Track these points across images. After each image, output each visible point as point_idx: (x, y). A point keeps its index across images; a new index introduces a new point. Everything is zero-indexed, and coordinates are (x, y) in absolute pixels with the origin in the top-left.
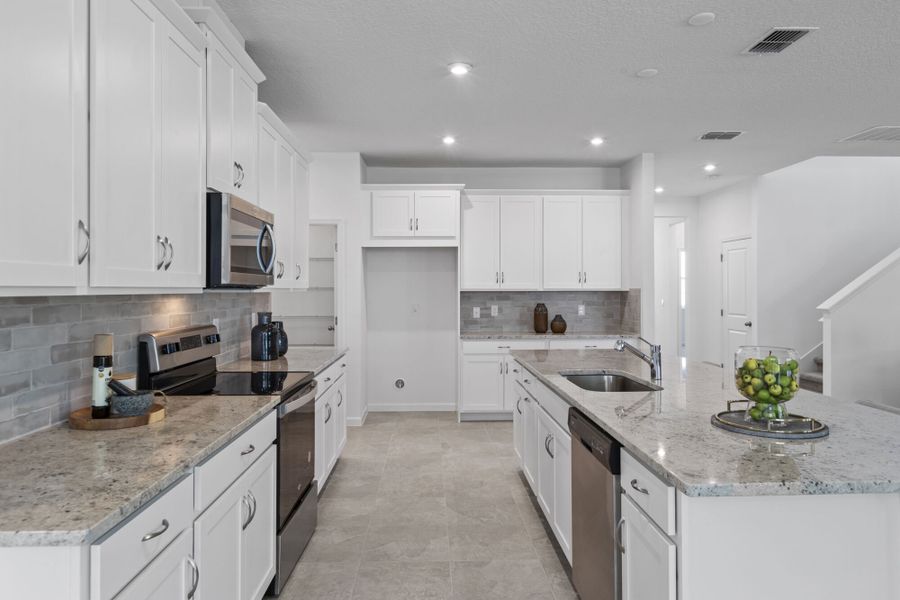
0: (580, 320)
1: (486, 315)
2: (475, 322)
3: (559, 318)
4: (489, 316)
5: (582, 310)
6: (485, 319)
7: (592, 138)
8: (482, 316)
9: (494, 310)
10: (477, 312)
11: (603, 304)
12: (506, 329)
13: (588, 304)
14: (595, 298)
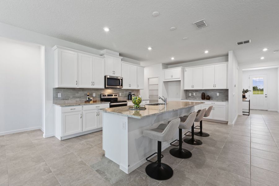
0: (217, 97)
1: (192, 95)
2: (190, 97)
3: (208, 96)
4: (193, 95)
5: (218, 94)
6: (192, 96)
7: (205, 51)
8: (191, 95)
9: (194, 94)
10: (190, 95)
11: (225, 93)
12: (197, 98)
13: (220, 93)
14: (222, 91)
